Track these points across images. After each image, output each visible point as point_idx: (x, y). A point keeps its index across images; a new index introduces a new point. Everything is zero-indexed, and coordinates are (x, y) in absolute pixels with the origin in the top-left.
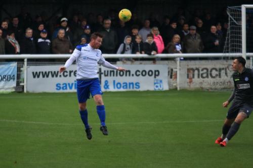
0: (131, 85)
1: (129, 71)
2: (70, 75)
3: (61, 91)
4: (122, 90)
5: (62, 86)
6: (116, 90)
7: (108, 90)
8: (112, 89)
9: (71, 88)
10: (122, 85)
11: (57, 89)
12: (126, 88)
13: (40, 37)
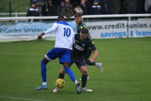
0: (147, 34)
1: (146, 25)
2: (109, 28)
3: (104, 38)
4: (141, 36)
5: (104, 35)
6: (138, 36)
7: (133, 37)
8: (135, 36)
9: (110, 36)
10: (142, 33)
11: (102, 37)
12: (144, 35)
13: (94, 5)
